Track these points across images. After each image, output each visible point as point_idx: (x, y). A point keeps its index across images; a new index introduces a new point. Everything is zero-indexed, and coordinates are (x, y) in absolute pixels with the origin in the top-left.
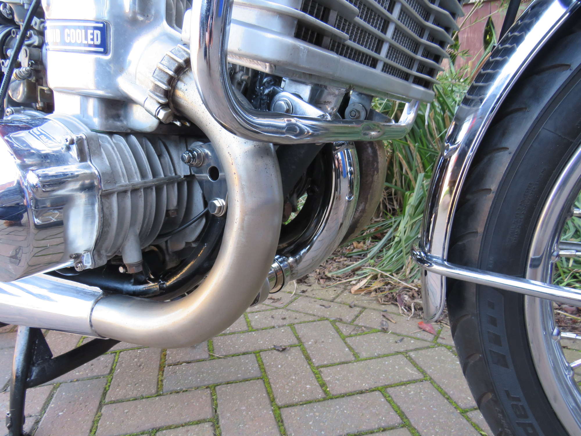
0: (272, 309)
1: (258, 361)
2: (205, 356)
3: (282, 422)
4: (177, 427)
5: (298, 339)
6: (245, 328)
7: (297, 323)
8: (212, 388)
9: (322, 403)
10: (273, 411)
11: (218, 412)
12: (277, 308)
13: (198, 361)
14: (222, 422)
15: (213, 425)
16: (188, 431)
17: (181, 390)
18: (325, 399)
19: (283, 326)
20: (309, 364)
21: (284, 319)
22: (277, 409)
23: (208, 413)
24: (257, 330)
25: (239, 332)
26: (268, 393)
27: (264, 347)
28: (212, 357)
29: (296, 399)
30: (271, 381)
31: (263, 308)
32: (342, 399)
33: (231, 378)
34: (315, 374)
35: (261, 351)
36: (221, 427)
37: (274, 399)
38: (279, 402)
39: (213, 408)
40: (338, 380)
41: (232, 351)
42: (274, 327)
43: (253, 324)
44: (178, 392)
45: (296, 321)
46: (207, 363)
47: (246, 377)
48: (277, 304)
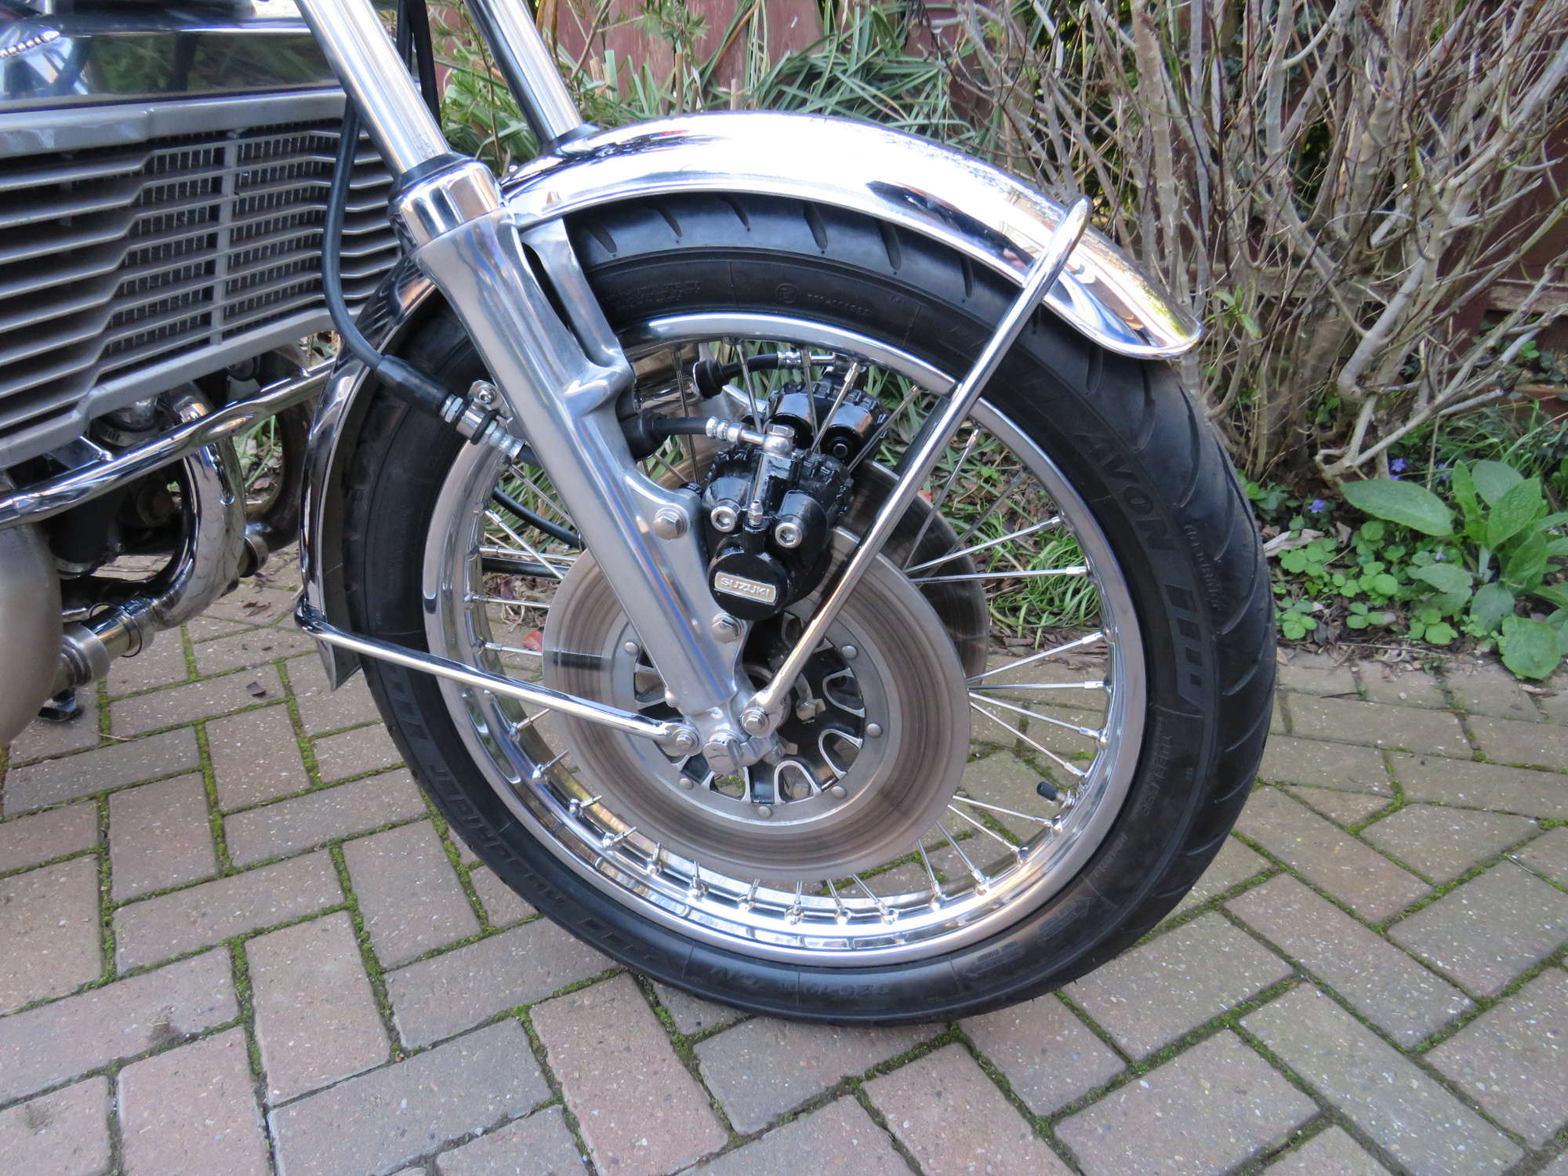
0: (247, 630)
1: (198, 739)
2: (92, 740)
3: (224, 836)
4: (30, 869)
5: (288, 688)
6: (183, 676)
7: (294, 656)
8: (102, 798)
9: (299, 799)
10: (211, 821)
11: (110, 836)
12: (257, 627)
13: (76, 752)
14: (114, 850)
15: (99, 858)
16: (50, 873)
17: (39, 809)
18: (308, 792)
19: (264, 664)
20: (297, 735)
21: (267, 649)
22: (218, 817)
23: (91, 839)
24: (209, 677)
25: (169, 687)
26: (207, 795)
27: (214, 712)
28: (105, 742)
29: (257, 797)
30: (217, 772)
31: (227, 630)
32: (339, 788)
33: (142, 776)
34: (302, 750)
35: (208, 719)
36: (113, 859)
37: (216, 803)
38: (223, 806)
39: (99, 831)
40: (342, 757)
41: (150, 725)
42: (243, 669)
43: (200, 666)
44: (33, 813)
45: (293, 651)
46: (95, 754)
47: (170, 770)
48: (259, 619)
